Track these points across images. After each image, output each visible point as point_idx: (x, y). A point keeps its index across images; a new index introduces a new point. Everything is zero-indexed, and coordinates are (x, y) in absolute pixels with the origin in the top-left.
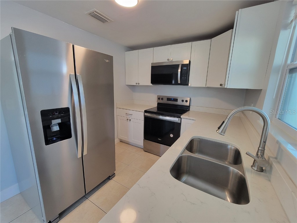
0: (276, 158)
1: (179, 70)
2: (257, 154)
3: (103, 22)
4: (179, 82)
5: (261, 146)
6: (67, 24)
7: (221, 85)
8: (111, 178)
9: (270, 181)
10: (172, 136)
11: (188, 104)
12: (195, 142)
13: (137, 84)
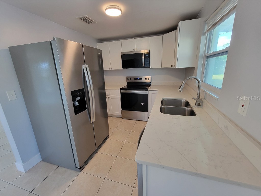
0: (204, 99)
1: (143, 57)
2: (197, 98)
3: (88, 23)
4: (144, 66)
5: (198, 94)
6: (56, 24)
7: (172, 66)
8: (107, 138)
9: (203, 108)
10: (142, 104)
11: (149, 81)
12: (163, 102)
13: (110, 69)
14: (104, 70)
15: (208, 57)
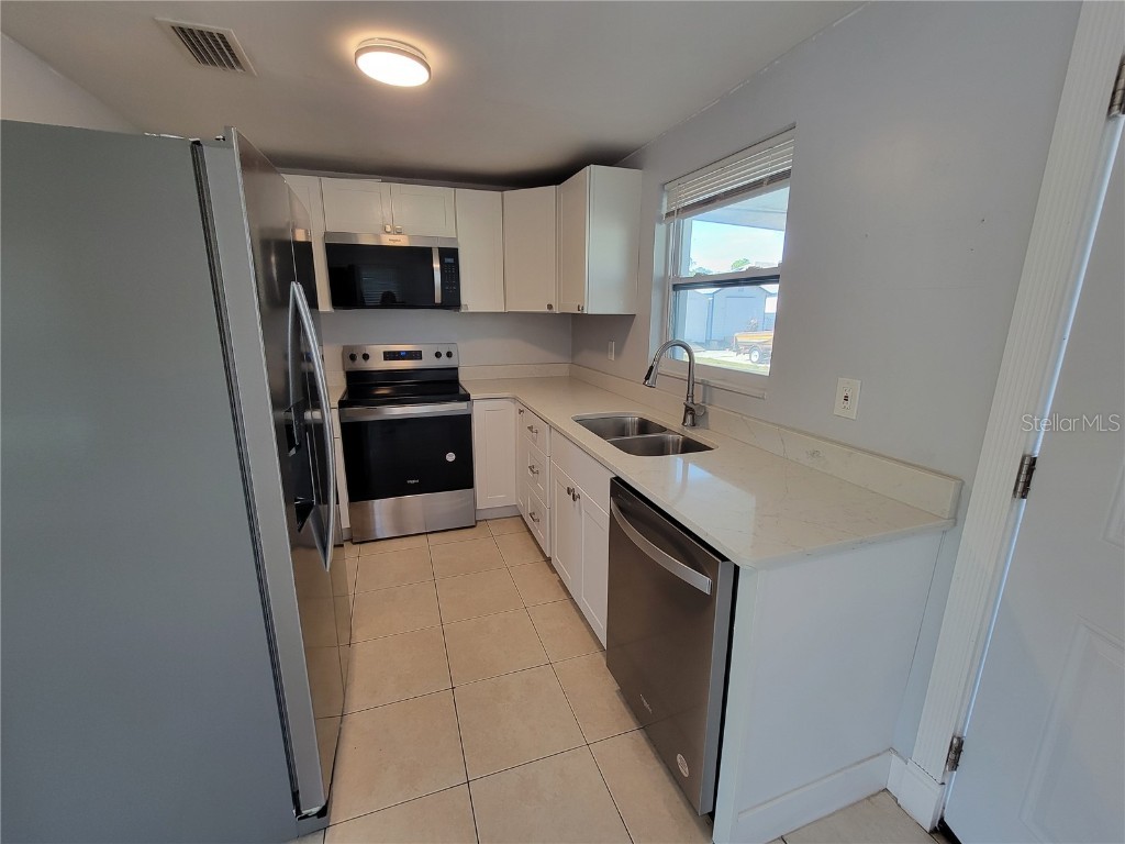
1: (436, 266)
4: (438, 299)
5: (690, 391)
10: (451, 457)
14: (320, 310)
15: (676, 287)
